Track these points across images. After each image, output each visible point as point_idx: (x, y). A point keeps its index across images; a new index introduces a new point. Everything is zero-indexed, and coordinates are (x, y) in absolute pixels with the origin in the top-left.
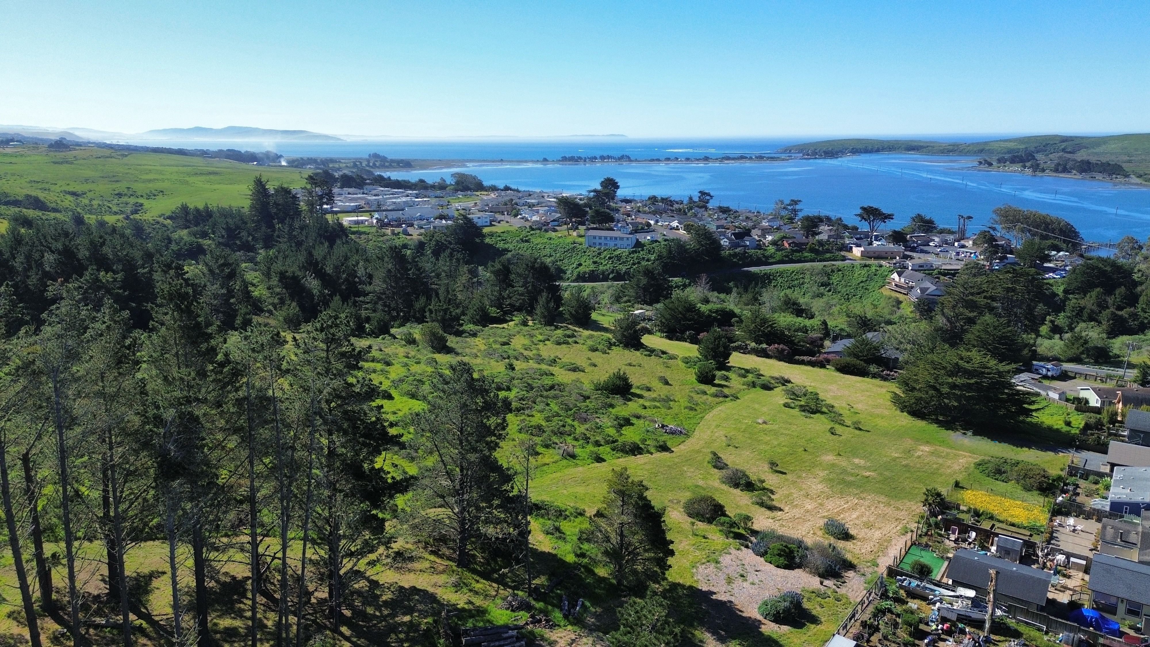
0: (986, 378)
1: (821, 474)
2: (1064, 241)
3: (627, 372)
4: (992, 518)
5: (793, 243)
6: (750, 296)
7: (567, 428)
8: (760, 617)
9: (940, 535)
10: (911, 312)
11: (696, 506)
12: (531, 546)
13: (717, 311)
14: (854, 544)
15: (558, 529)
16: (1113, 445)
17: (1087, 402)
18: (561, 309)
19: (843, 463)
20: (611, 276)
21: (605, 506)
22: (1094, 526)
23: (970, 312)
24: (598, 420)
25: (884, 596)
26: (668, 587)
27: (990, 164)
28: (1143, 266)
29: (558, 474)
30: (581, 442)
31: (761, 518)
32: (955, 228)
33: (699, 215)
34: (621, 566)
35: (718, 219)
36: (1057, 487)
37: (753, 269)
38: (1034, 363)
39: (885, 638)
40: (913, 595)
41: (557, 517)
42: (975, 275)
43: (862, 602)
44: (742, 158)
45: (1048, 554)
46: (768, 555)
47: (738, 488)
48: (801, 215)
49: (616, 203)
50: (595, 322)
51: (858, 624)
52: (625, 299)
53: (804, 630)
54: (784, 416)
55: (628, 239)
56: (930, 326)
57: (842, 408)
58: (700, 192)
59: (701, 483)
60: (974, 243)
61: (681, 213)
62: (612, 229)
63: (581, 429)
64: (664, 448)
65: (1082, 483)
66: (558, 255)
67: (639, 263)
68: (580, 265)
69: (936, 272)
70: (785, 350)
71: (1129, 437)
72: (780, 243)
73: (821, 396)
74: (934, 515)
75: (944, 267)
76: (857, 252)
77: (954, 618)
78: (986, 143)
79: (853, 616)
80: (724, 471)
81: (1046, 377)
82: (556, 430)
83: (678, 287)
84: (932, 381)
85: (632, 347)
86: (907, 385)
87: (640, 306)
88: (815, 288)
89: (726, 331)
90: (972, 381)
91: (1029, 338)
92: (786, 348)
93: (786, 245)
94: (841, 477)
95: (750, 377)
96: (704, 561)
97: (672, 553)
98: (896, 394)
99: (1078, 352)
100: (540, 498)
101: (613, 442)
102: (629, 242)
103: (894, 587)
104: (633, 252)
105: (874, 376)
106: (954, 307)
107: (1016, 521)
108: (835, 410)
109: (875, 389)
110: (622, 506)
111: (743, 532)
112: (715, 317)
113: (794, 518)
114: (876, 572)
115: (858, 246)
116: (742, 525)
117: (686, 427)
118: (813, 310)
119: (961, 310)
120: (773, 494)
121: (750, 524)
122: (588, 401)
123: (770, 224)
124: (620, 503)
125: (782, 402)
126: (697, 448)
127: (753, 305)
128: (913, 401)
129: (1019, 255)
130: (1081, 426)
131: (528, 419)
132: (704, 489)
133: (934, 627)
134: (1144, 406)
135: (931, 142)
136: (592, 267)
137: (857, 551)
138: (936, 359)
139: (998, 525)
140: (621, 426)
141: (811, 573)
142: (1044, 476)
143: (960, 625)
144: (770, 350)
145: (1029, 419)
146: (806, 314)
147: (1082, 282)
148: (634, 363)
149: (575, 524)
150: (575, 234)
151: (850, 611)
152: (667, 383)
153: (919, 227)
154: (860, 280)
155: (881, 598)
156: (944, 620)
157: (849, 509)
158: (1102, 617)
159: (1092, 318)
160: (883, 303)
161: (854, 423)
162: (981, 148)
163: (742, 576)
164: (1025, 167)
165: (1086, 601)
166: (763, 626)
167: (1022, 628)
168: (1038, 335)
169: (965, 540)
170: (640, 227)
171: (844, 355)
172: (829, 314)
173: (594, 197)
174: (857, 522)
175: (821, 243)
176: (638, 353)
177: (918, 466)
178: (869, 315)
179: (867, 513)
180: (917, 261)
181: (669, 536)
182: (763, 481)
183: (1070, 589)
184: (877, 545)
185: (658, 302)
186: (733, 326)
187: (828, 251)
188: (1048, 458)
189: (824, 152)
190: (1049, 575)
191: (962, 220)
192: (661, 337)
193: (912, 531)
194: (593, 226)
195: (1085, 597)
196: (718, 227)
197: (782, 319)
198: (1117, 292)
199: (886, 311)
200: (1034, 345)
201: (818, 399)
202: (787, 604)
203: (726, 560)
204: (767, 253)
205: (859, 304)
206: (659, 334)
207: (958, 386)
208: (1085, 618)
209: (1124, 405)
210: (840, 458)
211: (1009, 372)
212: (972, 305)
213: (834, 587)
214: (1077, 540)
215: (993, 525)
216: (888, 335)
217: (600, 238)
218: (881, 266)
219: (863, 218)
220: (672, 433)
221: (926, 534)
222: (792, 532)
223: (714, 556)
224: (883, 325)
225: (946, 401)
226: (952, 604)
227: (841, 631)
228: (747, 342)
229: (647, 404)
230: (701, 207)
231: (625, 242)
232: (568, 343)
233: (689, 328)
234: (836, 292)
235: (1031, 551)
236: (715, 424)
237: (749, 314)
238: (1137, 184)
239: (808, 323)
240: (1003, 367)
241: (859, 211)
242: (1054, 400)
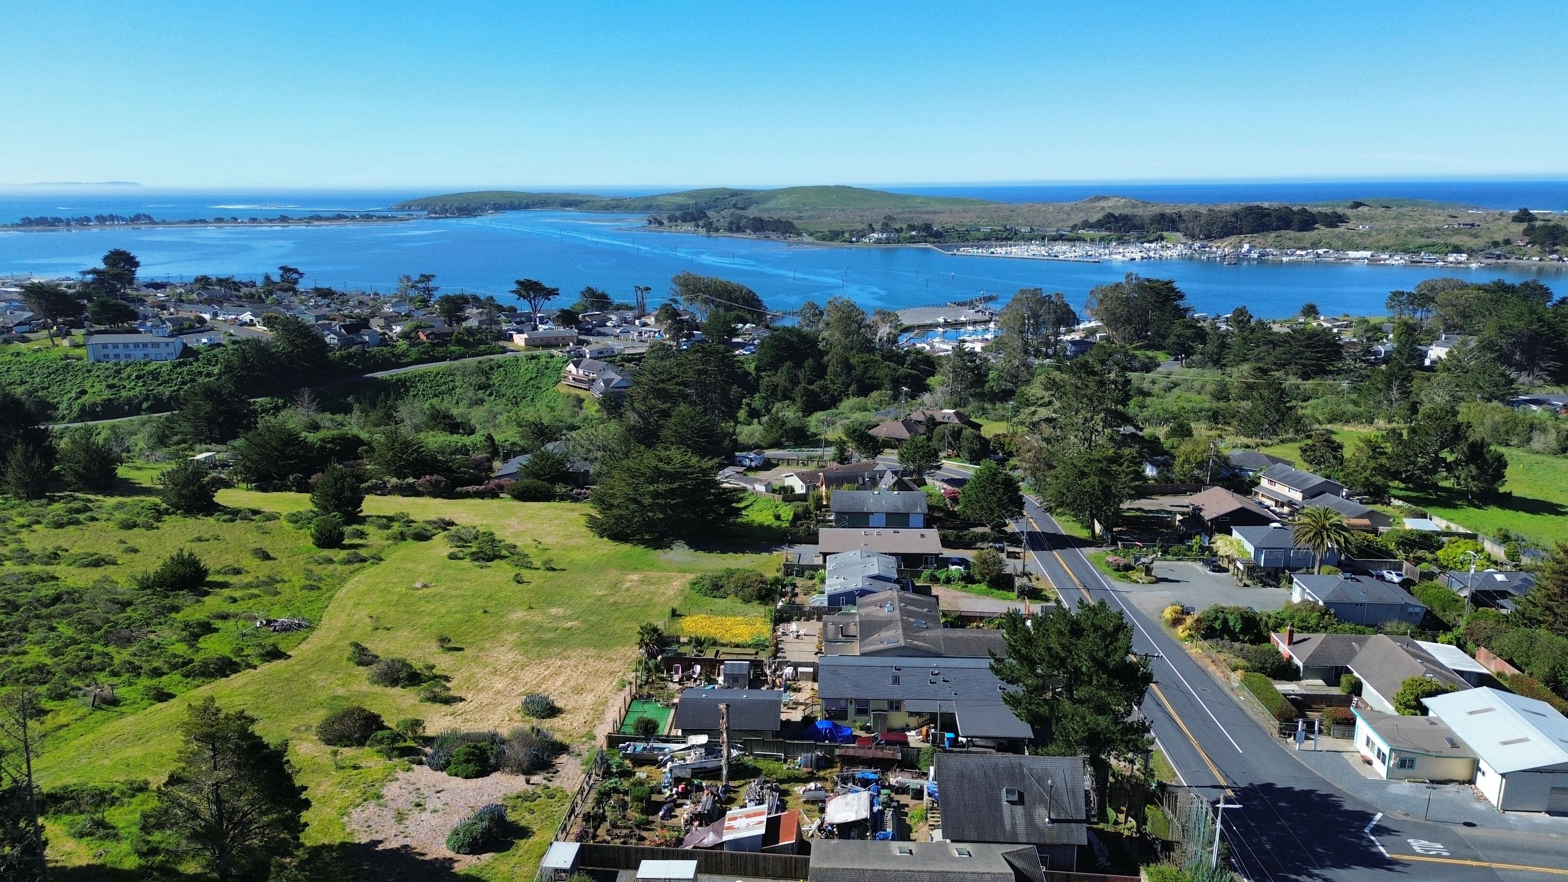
0: (690, 479)
1: (511, 638)
2: (749, 311)
3: (196, 552)
4: (715, 643)
5: (432, 333)
6: (381, 413)
7: (96, 660)
8: (450, 854)
9: (663, 679)
10: (597, 411)
11: (336, 726)
12: (50, 865)
13: (333, 440)
14: (563, 719)
15: (101, 824)
16: (823, 532)
17: (792, 489)
18: (56, 468)
19: (537, 617)
20: (145, 406)
21: (184, 765)
22: (815, 626)
23: (663, 403)
24: (152, 636)
25: (607, 774)
26: (306, 856)
27: (661, 224)
28: (825, 334)
29: (90, 737)
30: (125, 677)
31: (436, 718)
32: (632, 302)
33: (286, 302)
34: (223, 849)
35: (316, 306)
36: (775, 592)
37: (379, 375)
38: (737, 454)
39: (614, 826)
40: (640, 761)
41: (98, 805)
42: (662, 359)
43: (581, 790)
44: (339, 217)
45: (776, 670)
46: (452, 766)
47: (397, 685)
48: (437, 295)
49: (137, 290)
50: (126, 481)
51: (579, 820)
52: (176, 439)
53: (512, 851)
54: (451, 572)
55: (167, 344)
56: (621, 426)
57: (527, 546)
58: (281, 268)
59: (340, 692)
60: (657, 320)
61: (254, 300)
62: (135, 331)
63: (121, 656)
64: (275, 654)
65: (799, 581)
66: (38, 380)
67: (193, 380)
68: (84, 392)
69: (618, 358)
70: (441, 482)
71: (837, 521)
72: (413, 335)
73: (498, 536)
74: (652, 656)
75: (627, 352)
76: (519, 340)
77: (687, 774)
78: (653, 197)
79: (573, 811)
80: (374, 666)
81: (750, 469)
82: (74, 666)
83: (266, 411)
84: (632, 493)
85: (199, 512)
86: (603, 502)
87: (204, 446)
88: (470, 394)
89: (352, 466)
90: (676, 485)
91: (727, 426)
92: (442, 478)
93: (423, 337)
94: (537, 636)
95: (396, 527)
96: (358, 801)
97: (307, 804)
98: (591, 516)
99: (777, 436)
100: (59, 784)
101: (185, 664)
102: (171, 349)
103: (617, 759)
104: (180, 365)
105: (562, 498)
106: (645, 399)
107: (739, 640)
108: (518, 550)
109: (565, 515)
110: (213, 757)
111: (413, 744)
112: (331, 449)
113: (481, 706)
114: (594, 747)
115: (520, 332)
116: (410, 734)
117: (306, 616)
118: (473, 422)
119: (653, 401)
120: (449, 681)
121: (420, 730)
122: (129, 609)
123: (397, 309)
124: (208, 754)
125: (446, 554)
126: (328, 643)
127: (387, 424)
128: (613, 521)
129: (706, 331)
130: (790, 518)
131: (15, 659)
132: (347, 699)
133: (668, 793)
134: (845, 485)
135: (590, 196)
136: (107, 394)
137: (567, 728)
138: (632, 465)
139: (722, 650)
140: (196, 637)
141: (512, 772)
142: (761, 582)
143: (696, 782)
144: (420, 485)
145: (740, 520)
146: (463, 429)
147: (772, 356)
148: (206, 536)
149: (132, 807)
150: (66, 343)
151: (568, 806)
152: (267, 557)
153: (592, 304)
154: (529, 376)
155: (603, 778)
156: (678, 781)
157: (551, 676)
158: (835, 726)
159: (787, 396)
160: (560, 404)
161: (545, 563)
162: (648, 203)
163: (418, 805)
164: (698, 226)
165: (818, 711)
166: (456, 865)
167: (761, 764)
168: (737, 422)
169: (689, 678)
170: (186, 324)
171: (522, 477)
172: (495, 426)
173: (94, 281)
174: (563, 689)
175: (470, 331)
176: (211, 520)
177: (628, 600)
178: (546, 421)
179: (575, 675)
180: (595, 347)
181: (298, 782)
182: (432, 667)
183: (801, 704)
184: (591, 712)
185: (235, 437)
186: (362, 458)
187: (481, 342)
188: (763, 560)
189: (457, 209)
190: (780, 694)
191: (639, 293)
192: (248, 489)
193: (630, 683)
194: (98, 327)
195: (817, 708)
196: (318, 318)
197: (431, 439)
198: (806, 365)
199: (567, 413)
200: (734, 433)
201: (494, 540)
202: (485, 824)
203: (391, 790)
204: (397, 351)
205: (531, 408)
206: (244, 485)
207: (661, 494)
208: (819, 731)
209: (827, 487)
210: (532, 612)
211: (712, 468)
212: (663, 395)
213: (545, 782)
214: (802, 646)
215: (718, 652)
216: (572, 443)
217: (115, 346)
218: (552, 356)
219: (521, 295)
220: (286, 630)
221: (647, 682)
222: (481, 725)
223: (373, 790)
224: (565, 431)
225: (650, 514)
226: (684, 759)
227: (560, 836)
228: (386, 478)
229: (237, 594)
230: (286, 290)
231: (163, 350)
232: (78, 522)
233: (293, 470)
234: (499, 395)
235: (759, 671)
236: (351, 602)
237: (382, 439)
238: (809, 243)
239: (467, 440)
240: (707, 463)
241: (515, 287)
242: (761, 493)
